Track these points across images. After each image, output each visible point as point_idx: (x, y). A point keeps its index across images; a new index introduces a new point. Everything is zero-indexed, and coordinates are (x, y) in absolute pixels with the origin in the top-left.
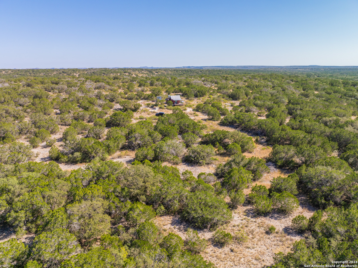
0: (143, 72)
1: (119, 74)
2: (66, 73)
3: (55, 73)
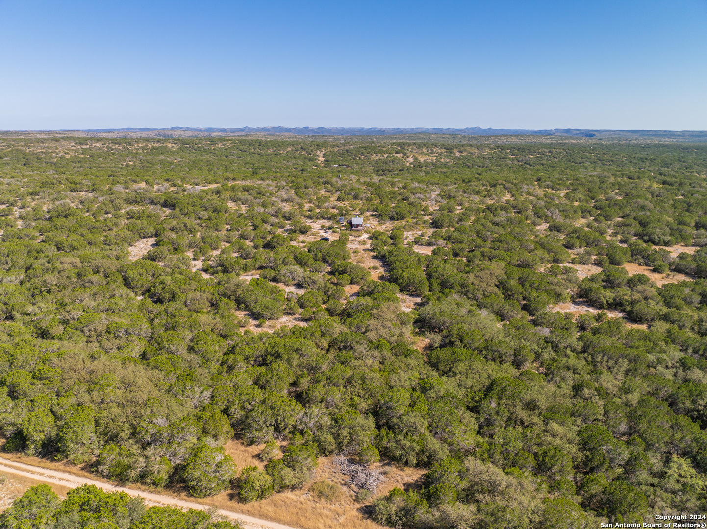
0: (435, 150)
1: (386, 156)
2: (305, 150)
3: (290, 149)
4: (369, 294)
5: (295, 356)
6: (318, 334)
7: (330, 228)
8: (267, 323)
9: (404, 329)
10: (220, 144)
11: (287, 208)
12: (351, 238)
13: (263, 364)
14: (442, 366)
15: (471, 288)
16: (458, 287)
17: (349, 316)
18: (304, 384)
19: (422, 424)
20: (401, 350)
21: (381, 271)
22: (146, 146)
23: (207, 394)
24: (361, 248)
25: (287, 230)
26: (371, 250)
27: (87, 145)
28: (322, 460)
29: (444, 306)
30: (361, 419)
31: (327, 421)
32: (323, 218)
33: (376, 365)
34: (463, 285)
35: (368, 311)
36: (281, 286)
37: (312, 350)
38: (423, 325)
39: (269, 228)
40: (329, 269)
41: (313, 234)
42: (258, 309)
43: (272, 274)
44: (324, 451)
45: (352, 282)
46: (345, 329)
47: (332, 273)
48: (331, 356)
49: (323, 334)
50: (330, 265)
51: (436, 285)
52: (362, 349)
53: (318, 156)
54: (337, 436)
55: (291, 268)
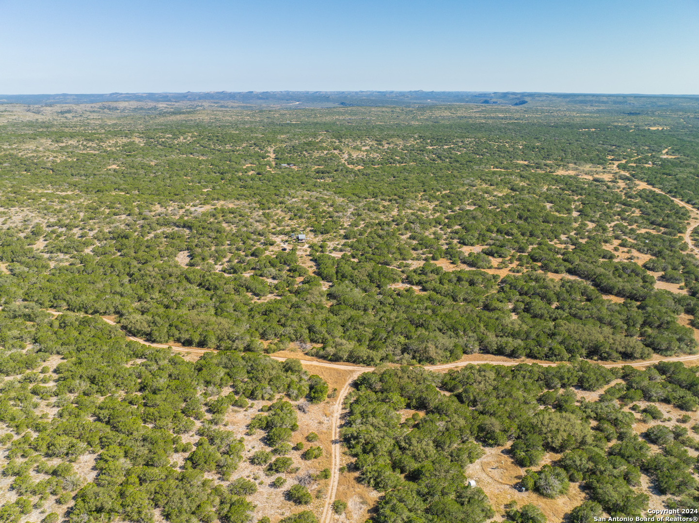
4: (308, 282)
5: (278, 311)
6: (286, 302)
7: (287, 241)
8: (263, 298)
9: (322, 298)
10: (182, 138)
11: (260, 227)
12: (299, 247)
13: (266, 315)
14: (335, 312)
15: (355, 277)
16: (349, 277)
17: (299, 293)
18: (283, 321)
19: (324, 330)
20: (320, 307)
21: (314, 268)
22: (117, 142)
23: (248, 325)
24: (304, 254)
25: (262, 243)
26: (310, 255)
27: (62, 142)
28: (291, 343)
29: (340, 288)
30: (304, 330)
31: (292, 332)
32: (282, 234)
33: (310, 313)
34: (351, 276)
35: (307, 291)
36: (264, 278)
37: (284, 309)
38: (331, 296)
39: (252, 242)
40: (288, 268)
41: (277, 245)
42: (257, 292)
43: (259, 272)
44: (292, 340)
45: (300, 276)
46: (297, 299)
47: (289, 271)
48: (292, 310)
49: (288, 302)
50: (288, 266)
51: (339, 277)
52: (304, 307)
53: (269, 152)
54: (296, 335)
55: (270, 269)
